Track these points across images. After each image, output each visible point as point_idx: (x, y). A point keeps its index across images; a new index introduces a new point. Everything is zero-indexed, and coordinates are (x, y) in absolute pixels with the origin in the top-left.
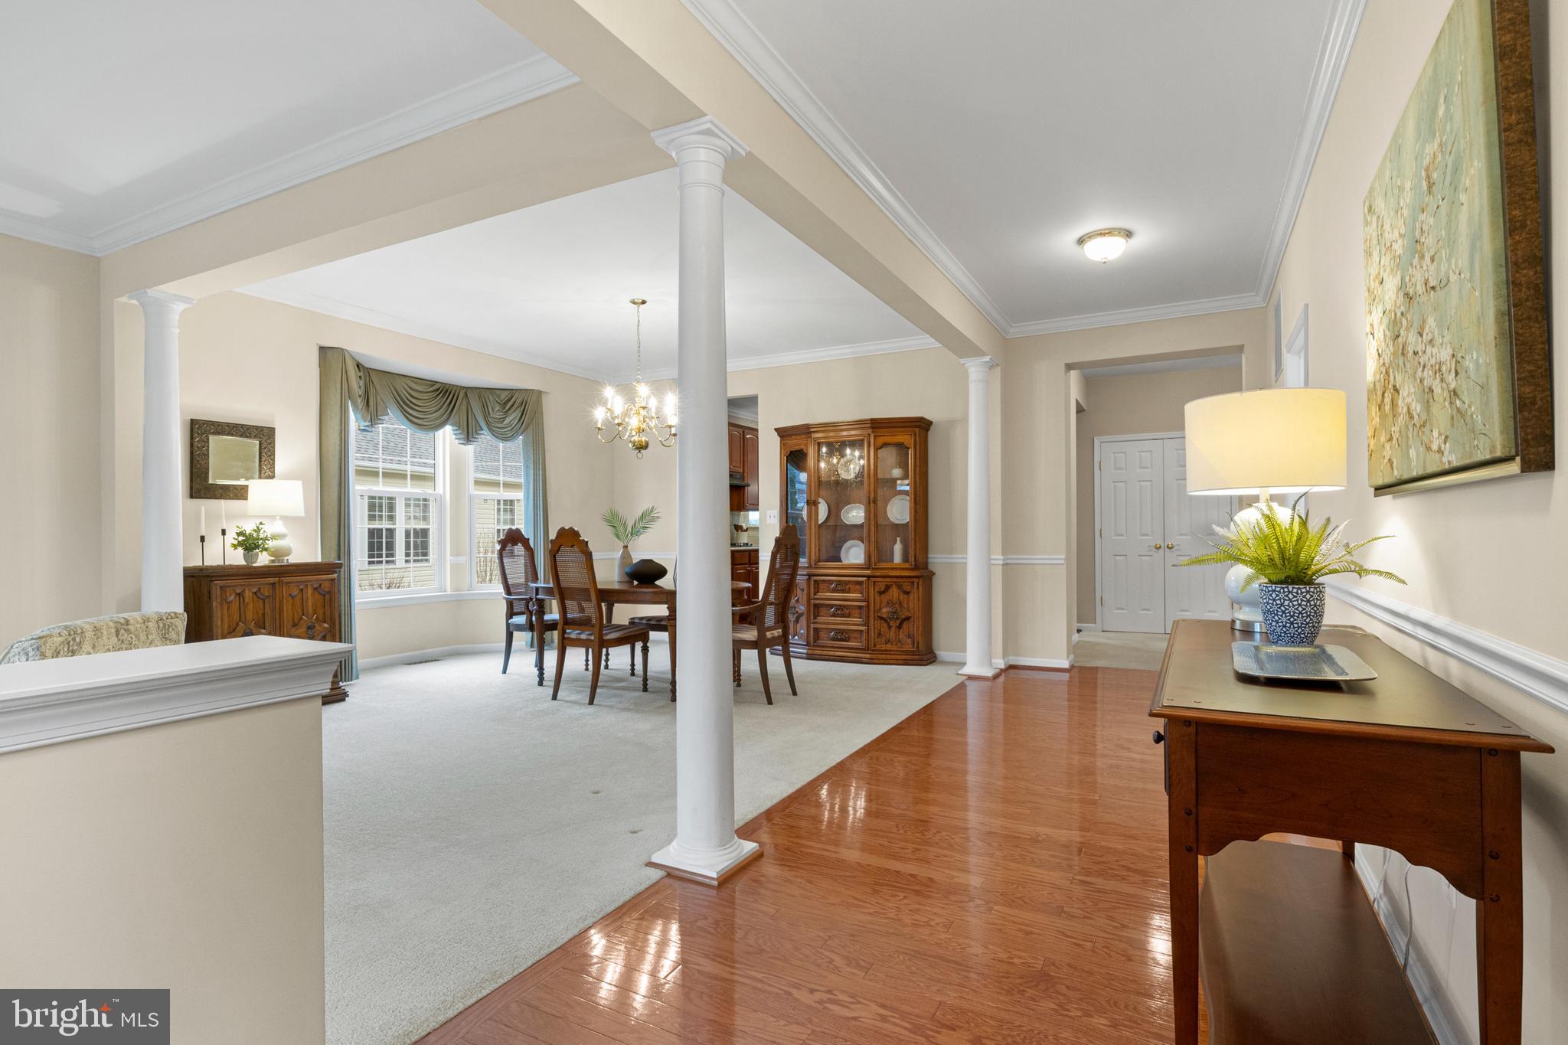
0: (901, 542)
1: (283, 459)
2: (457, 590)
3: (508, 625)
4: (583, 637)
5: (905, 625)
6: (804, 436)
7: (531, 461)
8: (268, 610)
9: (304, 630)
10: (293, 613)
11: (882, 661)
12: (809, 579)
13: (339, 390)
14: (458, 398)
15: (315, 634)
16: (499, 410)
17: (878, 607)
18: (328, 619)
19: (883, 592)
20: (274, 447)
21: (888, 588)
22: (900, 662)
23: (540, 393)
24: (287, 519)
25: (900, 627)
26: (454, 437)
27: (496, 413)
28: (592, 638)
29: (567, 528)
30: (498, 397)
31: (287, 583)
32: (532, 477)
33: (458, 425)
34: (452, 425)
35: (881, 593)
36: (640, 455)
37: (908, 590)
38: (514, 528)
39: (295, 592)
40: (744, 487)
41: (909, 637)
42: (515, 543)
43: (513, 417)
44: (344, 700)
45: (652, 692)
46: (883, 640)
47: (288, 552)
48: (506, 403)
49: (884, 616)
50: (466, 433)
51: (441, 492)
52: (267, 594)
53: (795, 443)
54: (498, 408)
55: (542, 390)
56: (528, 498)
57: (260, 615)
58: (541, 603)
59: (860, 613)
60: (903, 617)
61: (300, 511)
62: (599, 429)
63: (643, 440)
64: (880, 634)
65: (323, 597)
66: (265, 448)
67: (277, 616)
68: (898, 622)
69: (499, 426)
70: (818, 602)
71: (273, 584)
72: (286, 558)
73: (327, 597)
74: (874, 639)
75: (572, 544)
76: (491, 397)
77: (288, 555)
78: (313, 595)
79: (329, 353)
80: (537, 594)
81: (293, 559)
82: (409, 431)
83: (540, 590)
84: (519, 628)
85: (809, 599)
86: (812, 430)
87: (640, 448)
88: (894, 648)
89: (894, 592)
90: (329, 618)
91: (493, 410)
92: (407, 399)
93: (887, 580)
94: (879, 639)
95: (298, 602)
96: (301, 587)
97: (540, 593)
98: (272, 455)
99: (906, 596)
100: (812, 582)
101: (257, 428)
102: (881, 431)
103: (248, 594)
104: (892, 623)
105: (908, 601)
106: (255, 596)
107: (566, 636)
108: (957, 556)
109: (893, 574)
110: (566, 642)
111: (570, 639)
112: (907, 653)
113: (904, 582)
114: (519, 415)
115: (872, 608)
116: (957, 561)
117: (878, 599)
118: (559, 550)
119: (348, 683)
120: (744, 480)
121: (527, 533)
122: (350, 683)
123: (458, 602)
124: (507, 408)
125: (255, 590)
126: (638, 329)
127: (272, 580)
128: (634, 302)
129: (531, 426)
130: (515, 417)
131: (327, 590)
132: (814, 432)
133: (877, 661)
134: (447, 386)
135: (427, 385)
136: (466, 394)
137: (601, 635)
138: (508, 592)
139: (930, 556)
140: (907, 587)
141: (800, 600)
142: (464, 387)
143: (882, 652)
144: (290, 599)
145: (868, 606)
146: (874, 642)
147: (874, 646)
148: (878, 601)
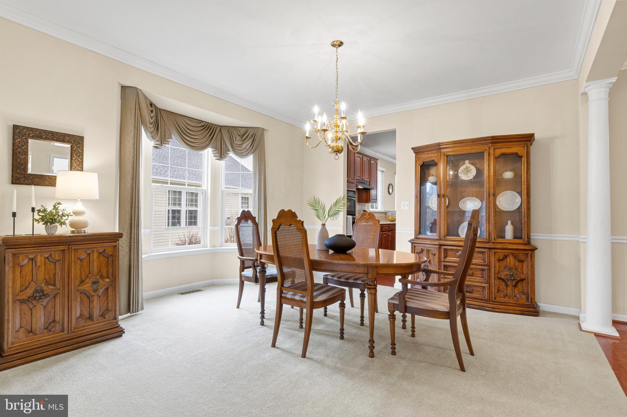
0: (512, 224)
1: (89, 160)
2: (214, 247)
3: (241, 276)
4: (297, 298)
5: (519, 285)
6: (435, 151)
7: (257, 170)
8: (58, 271)
9: (90, 284)
10: (81, 272)
11: (502, 310)
12: (440, 248)
13: (133, 115)
14: (215, 131)
15: (99, 287)
16: (239, 140)
17: (497, 271)
18: (110, 276)
19: (502, 260)
20: (82, 150)
21: (505, 257)
22: (517, 312)
23: (263, 129)
24: (86, 201)
25: (515, 286)
26: (213, 155)
27: (238, 142)
28: (305, 300)
29: (286, 210)
30: (239, 132)
31: (75, 250)
32: (258, 180)
33: (215, 148)
34: (212, 148)
35: (499, 260)
36: (337, 157)
37: (523, 259)
38: (246, 210)
39: (84, 256)
40: (370, 189)
41: (524, 294)
42: (246, 220)
43: (248, 143)
44: (121, 336)
45: (347, 340)
46: (502, 295)
47: (85, 225)
48: (243, 135)
49: (503, 277)
50: (220, 152)
51: (206, 188)
52: (57, 258)
53: (427, 157)
54: (238, 138)
55: (264, 128)
56: (255, 192)
57: (52, 276)
58: (263, 265)
59: (483, 274)
60: (519, 279)
61: (96, 195)
62: (307, 137)
63: (340, 145)
64: (499, 290)
65: (106, 259)
66: (75, 151)
67: (66, 276)
68: (514, 282)
69: (239, 149)
70: (447, 264)
71: (63, 251)
72: (84, 229)
73: (110, 259)
74: (495, 293)
75: (290, 224)
76: (235, 132)
77: (86, 227)
78: (98, 257)
79: (128, 91)
80: (261, 258)
81: (89, 230)
82: (186, 150)
83: (263, 256)
84: (248, 279)
85: (440, 261)
86: (441, 147)
87: (337, 151)
88: (511, 301)
89: (511, 260)
90: (111, 274)
91: (236, 139)
92: (185, 130)
93: (505, 251)
94: (499, 294)
95: (85, 263)
96: (89, 252)
97: (263, 258)
98: (81, 155)
99: (521, 264)
100: (443, 250)
101: (69, 135)
102: (498, 145)
103: (40, 259)
104: (509, 283)
105: (522, 267)
106: (47, 260)
107: (283, 295)
108: (552, 235)
109: (510, 247)
110: (283, 300)
111: (286, 298)
112: (522, 306)
113: (520, 253)
114: (251, 143)
115: (493, 270)
116: (556, 238)
117: (497, 264)
118: (279, 228)
119: (135, 314)
120: (370, 186)
121: (255, 214)
122: (137, 313)
123: (213, 254)
124: (244, 138)
125: (47, 255)
126: (337, 65)
127: (62, 248)
128: (334, 45)
129: (258, 148)
130: (250, 142)
131: (110, 254)
132: (443, 148)
133: (499, 310)
134: (210, 124)
135: (198, 123)
136: (221, 129)
137: (312, 297)
138: (242, 254)
139: (532, 234)
140: (522, 257)
141: (432, 261)
142: (220, 126)
143: (501, 303)
144: (79, 261)
145: (489, 270)
146: (495, 296)
147: (495, 298)
148: (498, 266)
